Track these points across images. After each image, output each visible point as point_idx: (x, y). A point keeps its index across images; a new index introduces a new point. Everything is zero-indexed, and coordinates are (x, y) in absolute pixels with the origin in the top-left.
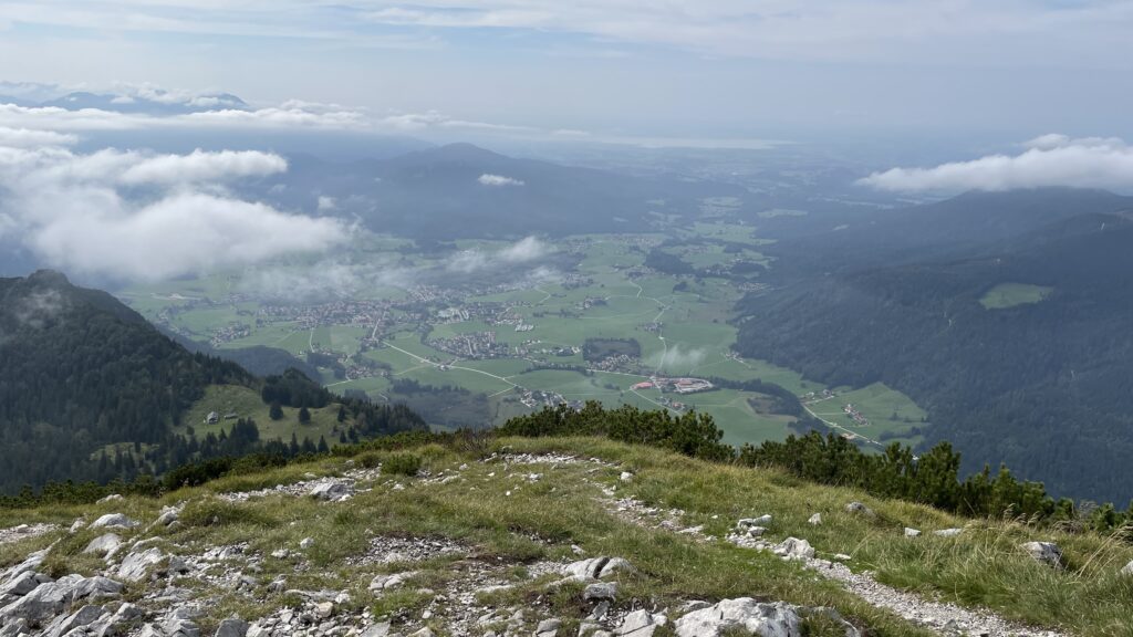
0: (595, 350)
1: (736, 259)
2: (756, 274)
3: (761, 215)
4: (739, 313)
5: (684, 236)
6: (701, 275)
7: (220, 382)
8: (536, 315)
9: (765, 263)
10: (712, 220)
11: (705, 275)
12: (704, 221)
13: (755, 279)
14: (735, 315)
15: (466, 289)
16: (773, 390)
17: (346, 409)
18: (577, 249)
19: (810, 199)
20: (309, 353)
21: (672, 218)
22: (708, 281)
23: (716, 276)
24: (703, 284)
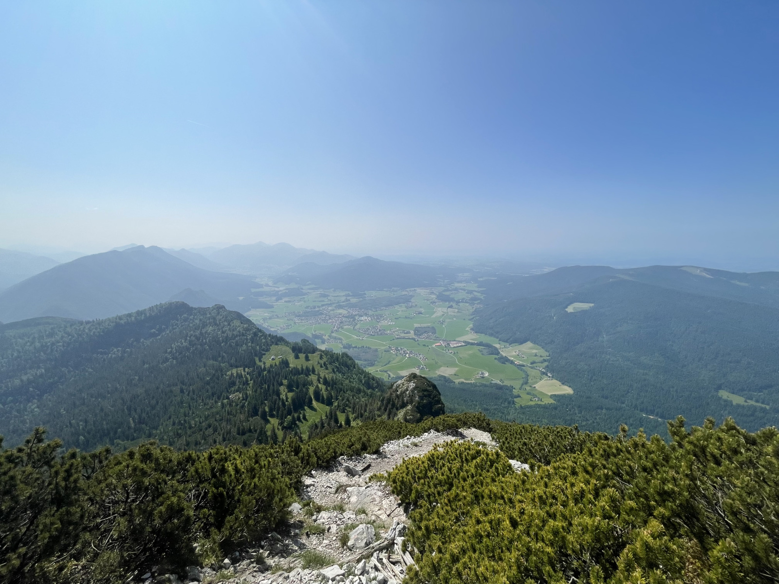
0: (418, 331)
1: (470, 296)
2: (479, 301)
3: (479, 279)
4: (474, 316)
5: (451, 287)
6: (458, 302)
7: (277, 344)
8: (395, 319)
9: (482, 297)
10: (461, 282)
11: (459, 302)
12: (459, 282)
13: (478, 303)
14: (472, 317)
15: (370, 309)
16: (488, 346)
17: (323, 354)
18: (411, 294)
19: (497, 273)
20: (312, 334)
21: (446, 281)
22: (461, 304)
23: (463, 302)
24: (459, 305)
